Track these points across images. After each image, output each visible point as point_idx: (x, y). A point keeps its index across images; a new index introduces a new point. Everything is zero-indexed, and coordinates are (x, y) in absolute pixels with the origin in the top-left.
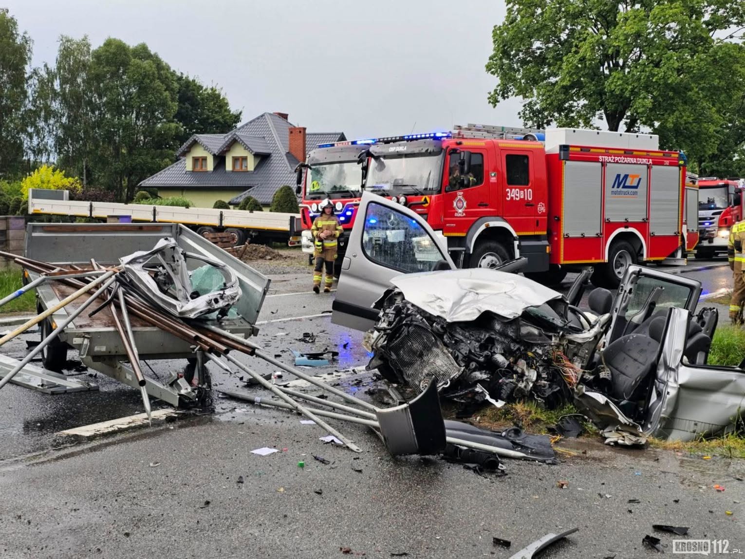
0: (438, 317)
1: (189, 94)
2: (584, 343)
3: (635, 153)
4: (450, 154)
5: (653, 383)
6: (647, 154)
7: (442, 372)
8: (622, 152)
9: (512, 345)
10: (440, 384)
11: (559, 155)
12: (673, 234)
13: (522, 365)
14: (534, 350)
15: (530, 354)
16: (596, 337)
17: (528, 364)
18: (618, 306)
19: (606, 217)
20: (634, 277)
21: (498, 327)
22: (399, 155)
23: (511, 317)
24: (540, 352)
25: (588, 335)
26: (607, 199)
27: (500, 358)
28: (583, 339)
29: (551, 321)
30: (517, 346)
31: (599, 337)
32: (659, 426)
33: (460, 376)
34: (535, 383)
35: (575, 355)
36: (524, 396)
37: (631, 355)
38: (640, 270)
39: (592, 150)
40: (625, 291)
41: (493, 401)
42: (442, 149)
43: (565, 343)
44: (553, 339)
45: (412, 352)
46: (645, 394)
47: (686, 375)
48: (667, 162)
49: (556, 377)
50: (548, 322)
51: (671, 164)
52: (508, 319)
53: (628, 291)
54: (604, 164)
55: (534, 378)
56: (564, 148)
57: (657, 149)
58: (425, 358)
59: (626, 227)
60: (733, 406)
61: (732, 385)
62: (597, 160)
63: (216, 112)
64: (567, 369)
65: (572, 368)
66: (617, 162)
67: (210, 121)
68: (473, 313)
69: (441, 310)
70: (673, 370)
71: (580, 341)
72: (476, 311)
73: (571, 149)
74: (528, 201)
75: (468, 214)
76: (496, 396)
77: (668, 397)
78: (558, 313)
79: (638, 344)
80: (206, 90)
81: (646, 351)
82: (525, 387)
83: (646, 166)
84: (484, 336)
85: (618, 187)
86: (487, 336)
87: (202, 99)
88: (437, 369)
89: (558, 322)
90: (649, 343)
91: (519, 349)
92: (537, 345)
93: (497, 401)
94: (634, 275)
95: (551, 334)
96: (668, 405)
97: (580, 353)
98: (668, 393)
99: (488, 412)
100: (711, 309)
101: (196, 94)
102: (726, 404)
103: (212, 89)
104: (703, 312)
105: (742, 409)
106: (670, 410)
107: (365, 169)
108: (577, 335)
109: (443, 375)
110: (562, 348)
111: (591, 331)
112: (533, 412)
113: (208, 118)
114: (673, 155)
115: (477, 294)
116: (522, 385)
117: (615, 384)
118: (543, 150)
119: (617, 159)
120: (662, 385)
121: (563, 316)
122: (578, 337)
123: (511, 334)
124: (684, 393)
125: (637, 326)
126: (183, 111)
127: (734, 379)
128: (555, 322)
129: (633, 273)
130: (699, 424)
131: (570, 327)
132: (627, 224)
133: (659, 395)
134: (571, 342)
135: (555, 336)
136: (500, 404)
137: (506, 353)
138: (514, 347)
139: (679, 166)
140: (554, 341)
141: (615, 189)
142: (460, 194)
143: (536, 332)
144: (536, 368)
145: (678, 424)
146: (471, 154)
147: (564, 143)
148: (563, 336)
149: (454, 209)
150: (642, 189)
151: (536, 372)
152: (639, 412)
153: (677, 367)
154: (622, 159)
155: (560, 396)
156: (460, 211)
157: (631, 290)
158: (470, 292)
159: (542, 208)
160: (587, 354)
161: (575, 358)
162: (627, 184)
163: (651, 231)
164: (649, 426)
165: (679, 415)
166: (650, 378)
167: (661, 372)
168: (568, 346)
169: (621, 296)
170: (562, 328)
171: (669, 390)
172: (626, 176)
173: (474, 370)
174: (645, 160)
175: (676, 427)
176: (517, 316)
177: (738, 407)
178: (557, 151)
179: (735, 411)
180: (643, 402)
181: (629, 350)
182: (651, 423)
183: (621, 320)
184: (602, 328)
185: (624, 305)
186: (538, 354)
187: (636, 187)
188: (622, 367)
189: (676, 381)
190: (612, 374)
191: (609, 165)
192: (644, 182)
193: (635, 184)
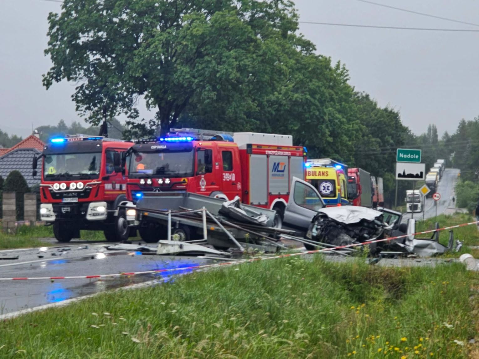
4: (197, 151)
6: (287, 148)
8: (277, 148)
11: (247, 150)
19: (270, 191)
25: (390, 227)
26: (270, 179)
39: (262, 147)
42: (192, 148)
48: (298, 154)
51: (300, 156)
52: (371, 221)
54: (268, 156)
56: (249, 146)
57: (292, 145)
59: (279, 198)
62: (264, 153)
66: (274, 155)
70: (411, 241)
72: (358, 219)
73: (253, 146)
74: (233, 182)
75: (207, 189)
83: (287, 157)
97: (388, 234)
114: (300, 149)
118: (238, 148)
119: (274, 152)
120: (408, 246)
122: (387, 228)
123: (371, 226)
127: (431, 243)
132: (279, 196)
139: (303, 156)
141: (274, 172)
142: (202, 177)
147: (248, 143)
148: (382, 228)
149: (200, 186)
150: (286, 172)
153: (413, 240)
154: (276, 152)
156: (203, 188)
159: (239, 186)
162: (279, 169)
167: (407, 242)
172: (278, 164)
174: (286, 153)
178: (245, 148)
187: (283, 171)
189: (412, 245)
191: (271, 156)
192: (287, 167)
193: (283, 169)
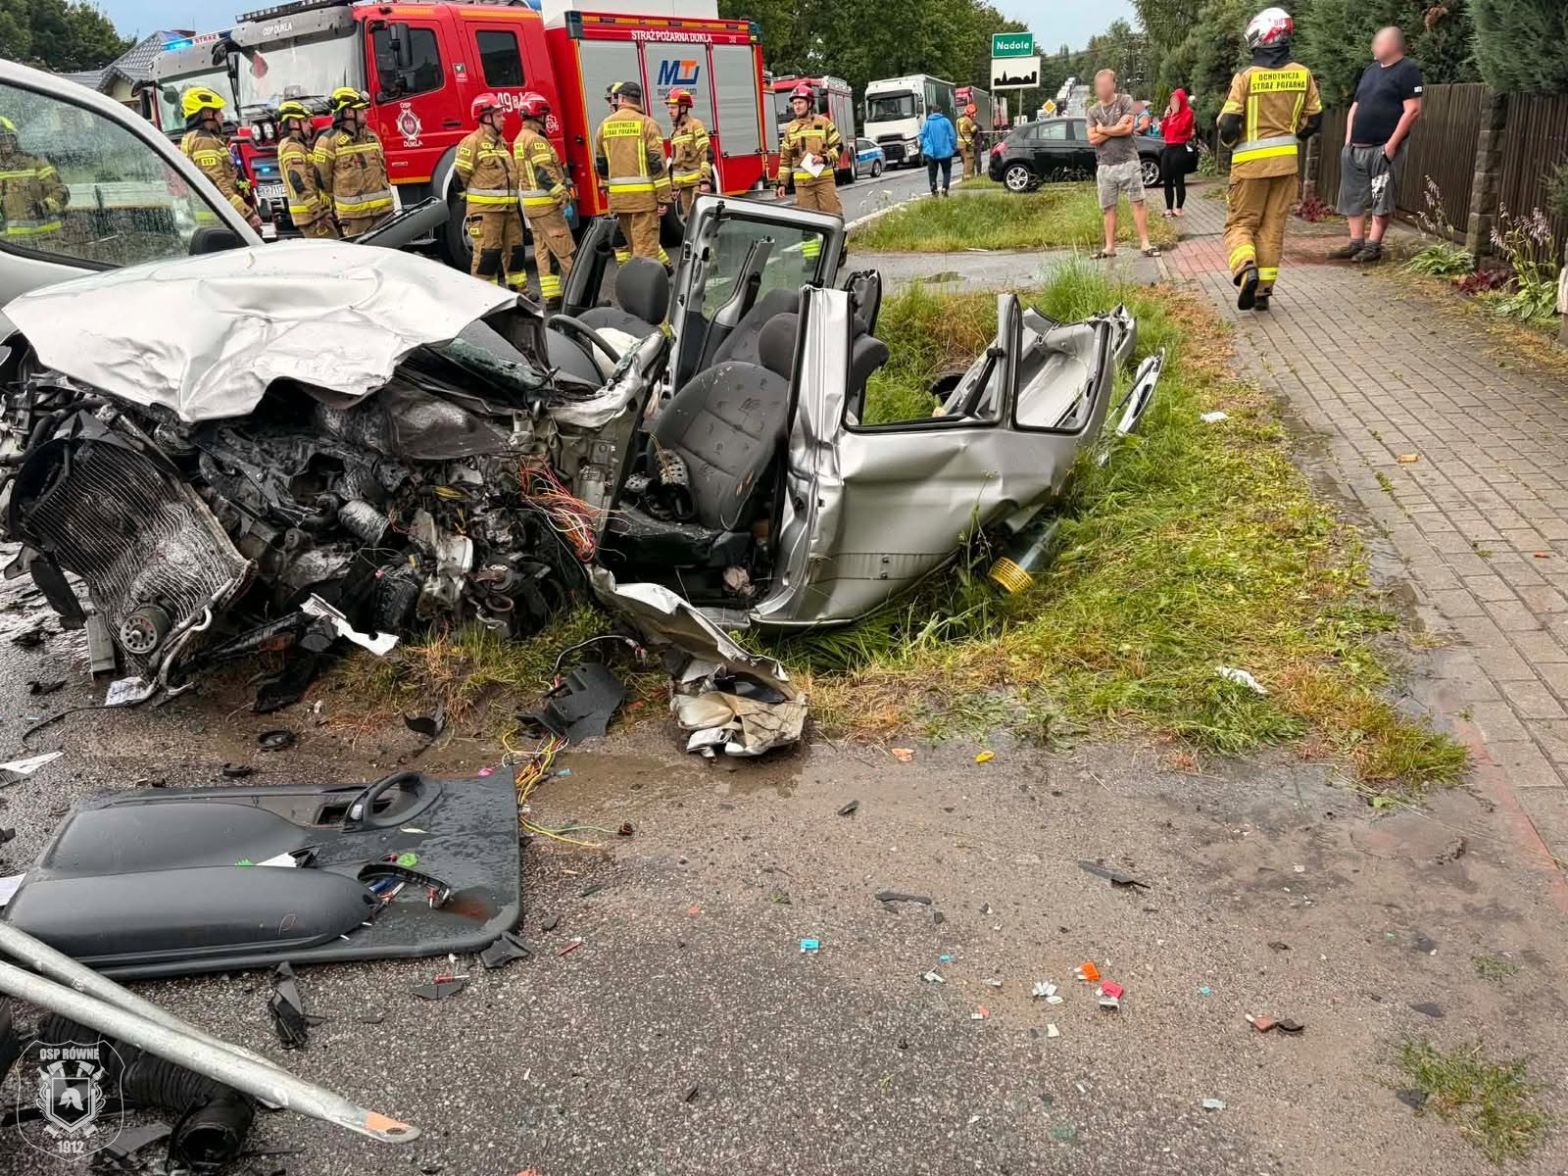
0: (156, 407)
1: (47, 15)
2: (605, 425)
3: (684, 24)
4: (372, 31)
5: (785, 481)
6: (700, 25)
7: (186, 584)
8: (666, 23)
9: (386, 470)
10: (182, 625)
11: (567, 29)
12: (752, 152)
13: (425, 530)
14: (454, 478)
15: (444, 492)
16: (631, 404)
17: (440, 522)
18: (684, 291)
20: (710, 223)
21: (333, 422)
22: (283, 43)
23: (360, 391)
24: (476, 478)
25: (611, 401)
27: (362, 513)
28: (599, 414)
29: (506, 372)
30: (402, 474)
31: (639, 404)
32: (807, 581)
33: (240, 590)
34: (469, 578)
35: (583, 461)
36: (448, 614)
37: (728, 417)
38: (721, 206)
39: (618, 20)
40: (696, 256)
41: (361, 639)
42: (356, 21)
43: (550, 433)
44: (517, 426)
45: (98, 523)
46: (768, 505)
47: (858, 454)
48: (733, 38)
49: (534, 534)
50: (497, 376)
51: (740, 42)
52: (351, 397)
53: (700, 256)
54: (640, 45)
55: (467, 563)
56: (573, 16)
57: (716, 17)
58: (146, 538)
60: (965, 506)
61: (957, 460)
62: (628, 38)
63: (97, 41)
64: (564, 514)
65: (577, 509)
66: (660, 41)
67: (90, 55)
68: (246, 390)
69: (160, 386)
70: (827, 446)
71: (592, 423)
72: (251, 382)
73: (584, 18)
75: (427, 142)
76: (368, 624)
77: (821, 511)
78: (521, 349)
79: (739, 387)
80: (72, 8)
81: (758, 403)
82: (444, 591)
83: (704, 47)
84: (303, 453)
85: (667, 83)
86: (310, 453)
87: (70, 22)
88: (171, 574)
89: (525, 373)
90: (764, 382)
91: (406, 482)
92: (466, 462)
93: (374, 637)
94: (708, 219)
95: (509, 411)
96: (823, 529)
97: (597, 455)
98: (821, 503)
99: (353, 674)
100: (867, 274)
101: (58, 14)
102: (948, 505)
103: (82, 6)
104: (853, 282)
105: (981, 510)
106: (828, 540)
107: (234, 75)
108: (581, 407)
109: (190, 592)
110: (543, 448)
111: (617, 390)
112: (477, 660)
113: (86, 51)
114: (741, 27)
115: (268, 321)
116: (433, 587)
117: (697, 491)
118: (539, 22)
119: (659, 34)
120: (804, 485)
121: (537, 354)
122: (586, 413)
123: (373, 443)
124: (857, 497)
125: (728, 331)
126: (43, 42)
127: (962, 445)
128: (517, 375)
129: (707, 213)
130: (893, 559)
131: (562, 384)
133: (800, 506)
134: (566, 428)
135: (519, 416)
136: (383, 644)
137: (377, 497)
138: (391, 479)
139: (751, 44)
140: (519, 432)
141: (663, 86)
142: (406, 107)
143: (457, 416)
144: (471, 530)
145: (846, 566)
146: (409, 29)
147: (571, 8)
148: (543, 412)
149: (400, 134)
150: (703, 84)
151: (470, 542)
152: (760, 549)
153: (836, 438)
154: (666, 35)
155: (556, 584)
156: (412, 137)
157: (706, 251)
158: (246, 318)
159: (551, 125)
160: (613, 455)
161: (585, 470)
162: (680, 77)
163: (723, 150)
164: (785, 582)
165: (848, 547)
166: (776, 470)
167: (799, 455)
168: (560, 441)
169: (688, 267)
170: (538, 391)
171: (822, 495)
172: (677, 64)
173: (304, 547)
174: (701, 37)
175: (844, 573)
176: (379, 383)
177: (972, 510)
178: (562, 23)
179: (967, 517)
180: (765, 525)
181: (720, 404)
182: (788, 575)
183: (694, 321)
184: (645, 375)
185: (696, 286)
186: (470, 486)
187: (693, 82)
188: (709, 449)
189: (835, 472)
190: (688, 469)
191: (648, 46)
192: (703, 73)
193: (691, 77)
